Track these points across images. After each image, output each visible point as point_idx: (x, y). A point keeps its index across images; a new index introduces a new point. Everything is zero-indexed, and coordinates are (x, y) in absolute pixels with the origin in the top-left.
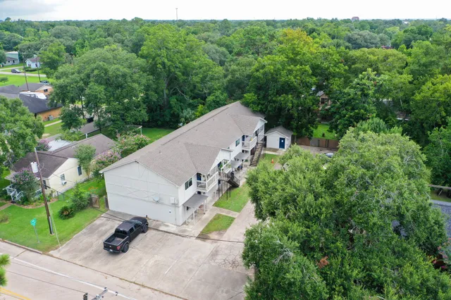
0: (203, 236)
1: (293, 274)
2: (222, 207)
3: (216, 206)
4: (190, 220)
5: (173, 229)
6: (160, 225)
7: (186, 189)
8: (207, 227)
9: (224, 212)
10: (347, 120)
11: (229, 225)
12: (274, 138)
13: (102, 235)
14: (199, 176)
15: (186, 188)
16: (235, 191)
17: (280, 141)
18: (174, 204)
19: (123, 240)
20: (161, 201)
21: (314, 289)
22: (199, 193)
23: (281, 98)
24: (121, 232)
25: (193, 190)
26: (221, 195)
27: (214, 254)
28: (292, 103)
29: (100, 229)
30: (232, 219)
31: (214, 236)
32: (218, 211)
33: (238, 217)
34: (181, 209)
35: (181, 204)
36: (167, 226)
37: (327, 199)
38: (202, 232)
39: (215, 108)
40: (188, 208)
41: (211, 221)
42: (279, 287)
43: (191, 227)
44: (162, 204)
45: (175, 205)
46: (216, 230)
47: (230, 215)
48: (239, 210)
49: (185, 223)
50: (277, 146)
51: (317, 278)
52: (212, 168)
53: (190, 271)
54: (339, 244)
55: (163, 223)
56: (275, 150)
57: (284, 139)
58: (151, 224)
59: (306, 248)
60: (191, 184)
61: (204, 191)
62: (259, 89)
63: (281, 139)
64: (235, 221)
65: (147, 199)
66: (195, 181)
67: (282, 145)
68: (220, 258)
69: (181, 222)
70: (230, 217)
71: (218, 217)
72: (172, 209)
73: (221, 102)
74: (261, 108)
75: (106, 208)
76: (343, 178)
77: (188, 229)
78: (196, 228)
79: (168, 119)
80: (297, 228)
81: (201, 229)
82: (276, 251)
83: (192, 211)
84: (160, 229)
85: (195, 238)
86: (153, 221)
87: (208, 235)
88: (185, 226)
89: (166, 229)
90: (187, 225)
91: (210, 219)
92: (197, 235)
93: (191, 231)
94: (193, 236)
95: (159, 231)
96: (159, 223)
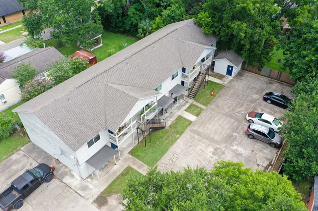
6: (66, 174)
7: (90, 147)
8: (111, 185)
9: (136, 166)
10: (305, 64)
12: (222, 66)
23: (235, 25)
28: (246, 33)
31: (113, 200)
32: (130, 162)
34: (83, 166)
36: (73, 177)
38: (102, 193)
39: (170, 22)
41: (118, 177)
43: (95, 182)
44: (66, 156)
48: (153, 164)
49: (90, 176)
50: (224, 72)
55: (70, 171)
56: (221, 77)
57: (232, 67)
63: (229, 66)
65: (54, 147)
67: (229, 72)
69: (87, 175)
71: (127, 173)
73: (176, 17)
74: (214, 31)
75: (29, 140)
77: (91, 186)
79: (128, 28)
84: (64, 180)
85: (92, 200)
86: (62, 166)
87: (108, 198)
88: (89, 180)
89: (69, 181)
90: (92, 179)
91: (118, 174)
92: (95, 197)
93: (92, 189)
94: (91, 198)
95: (63, 182)
96: (67, 170)
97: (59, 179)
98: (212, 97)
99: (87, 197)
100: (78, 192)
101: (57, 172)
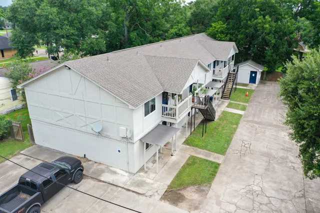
2: (197, 146)
3: (188, 144)
4: (150, 165)
5: (123, 177)
6: (103, 171)
7: (146, 115)
8: (178, 177)
9: (201, 154)
11: (213, 175)
13: (6, 186)
14: (165, 97)
15: (147, 113)
16: (210, 125)
17: (251, 75)
18: (126, 138)
19: (29, 198)
20: (105, 133)
22: (165, 123)
24: (28, 183)
25: (155, 118)
26: (193, 130)
29: (10, 173)
30: (216, 166)
31: (191, 194)
32: (191, 152)
33: (224, 161)
34: (137, 146)
35: (137, 137)
36: (115, 173)
38: (170, 187)
40: (148, 146)
41: (184, 168)
43: (152, 175)
44: (107, 137)
45: (128, 140)
46: (193, 184)
47: (211, 159)
48: (223, 151)
49: (142, 169)
50: (247, 81)
52: (184, 89)
55: (108, 167)
56: (244, 85)
60: (153, 108)
61: (172, 121)
62: (227, 18)
63: (252, 72)
64: (221, 168)
65: (84, 129)
66: (159, 104)
67: (253, 80)
69: (137, 169)
70: (212, 163)
71: (193, 162)
72: (122, 146)
75: (31, 142)
77: (148, 181)
81: (169, 182)
83: (153, 150)
84: (102, 179)
85: (158, 197)
86: (93, 164)
87: (182, 192)
88: (142, 174)
89: (111, 179)
90: (146, 172)
91: (182, 165)
92: (162, 192)
93: (152, 184)
94: (156, 194)
95: (100, 181)
96: (103, 167)
97: (93, 178)
98: (247, 98)
99: (149, 193)
100: (132, 189)
101: (87, 171)
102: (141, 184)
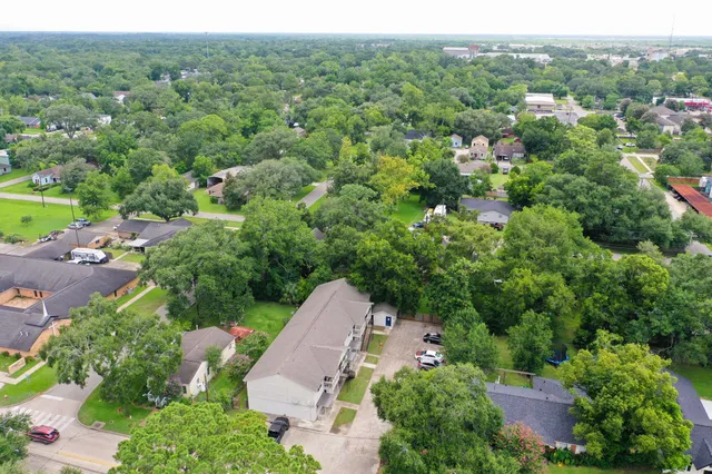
0: (335, 430)
1: (409, 462)
2: (344, 400)
3: (339, 400)
4: (321, 416)
5: (309, 425)
6: (298, 422)
8: (336, 421)
9: (347, 406)
11: (353, 417)
12: (380, 318)
16: (353, 382)
17: (387, 320)
18: (310, 406)
20: (299, 403)
21: (420, 468)
22: (326, 391)
26: (341, 387)
27: (347, 444)
30: (355, 412)
31: (343, 428)
32: (341, 405)
33: (360, 409)
34: (315, 408)
35: (314, 404)
36: (304, 423)
37: (425, 414)
38: (333, 426)
41: (338, 415)
42: (401, 469)
43: (323, 422)
44: (300, 405)
46: (344, 423)
47: (352, 408)
48: (358, 402)
50: (384, 324)
51: (421, 463)
53: (333, 459)
54: (433, 441)
55: (299, 420)
56: (382, 329)
57: (390, 318)
58: (291, 422)
59: (415, 444)
63: (387, 318)
64: (358, 414)
65: (286, 402)
67: (388, 323)
68: (352, 447)
69: (315, 419)
70: (353, 410)
71: (343, 411)
74: (367, 288)
75: (247, 409)
76: (434, 402)
77: (322, 424)
78: (327, 423)
80: (409, 434)
81: (332, 424)
82: (398, 449)
84: (299, 426)
87: (339, 428)
91: (337, 413)
93: (324, 426)
94: (327, 430)
95: (298, 428)
97: (294, 426)
98: (381, 347)
99: (324, 430)
100: (315, 429)
102: (319, 426)
